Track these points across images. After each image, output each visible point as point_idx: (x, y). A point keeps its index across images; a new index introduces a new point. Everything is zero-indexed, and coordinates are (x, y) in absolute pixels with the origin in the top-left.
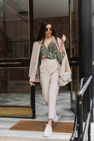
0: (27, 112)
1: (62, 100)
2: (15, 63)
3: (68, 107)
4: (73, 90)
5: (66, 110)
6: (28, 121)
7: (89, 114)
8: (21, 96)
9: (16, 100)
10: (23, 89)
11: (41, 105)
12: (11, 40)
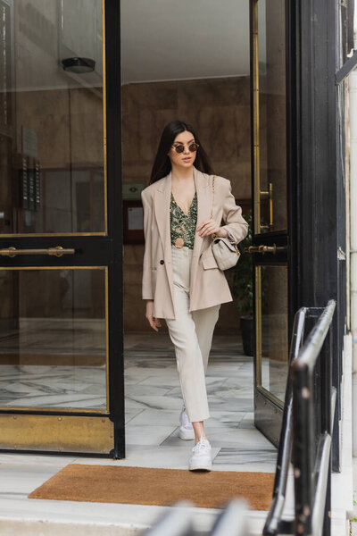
0: (92, 432)
1: (222, 389)
2: (52, 251)
3: (245, 418)
4: (265, 355)
5: (237, 427)
6: (99, 466)
7: (328, 440)
8: (67, 373)
9: (46, 390)
10: (74, 349)
11: (144, 410)
12: (34, 164)
